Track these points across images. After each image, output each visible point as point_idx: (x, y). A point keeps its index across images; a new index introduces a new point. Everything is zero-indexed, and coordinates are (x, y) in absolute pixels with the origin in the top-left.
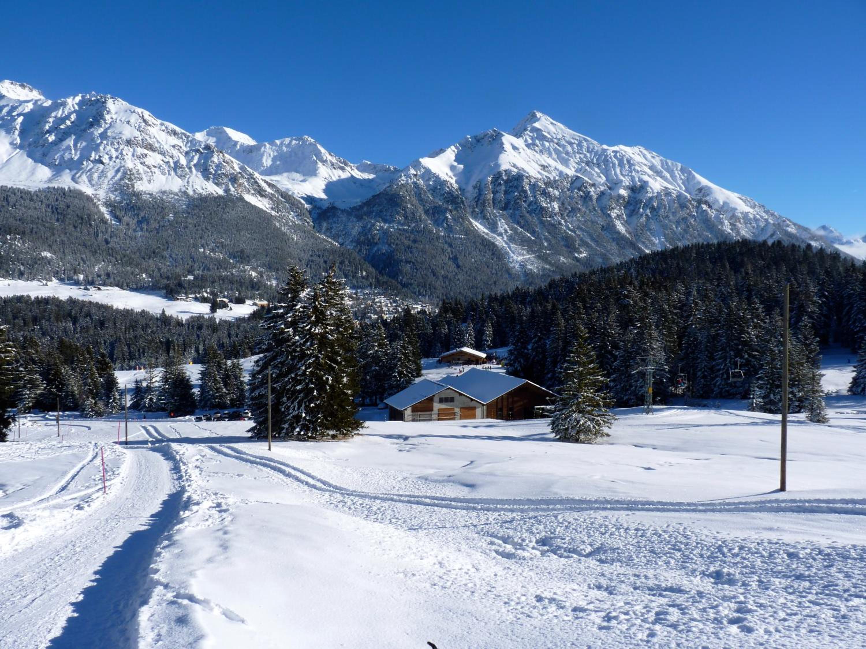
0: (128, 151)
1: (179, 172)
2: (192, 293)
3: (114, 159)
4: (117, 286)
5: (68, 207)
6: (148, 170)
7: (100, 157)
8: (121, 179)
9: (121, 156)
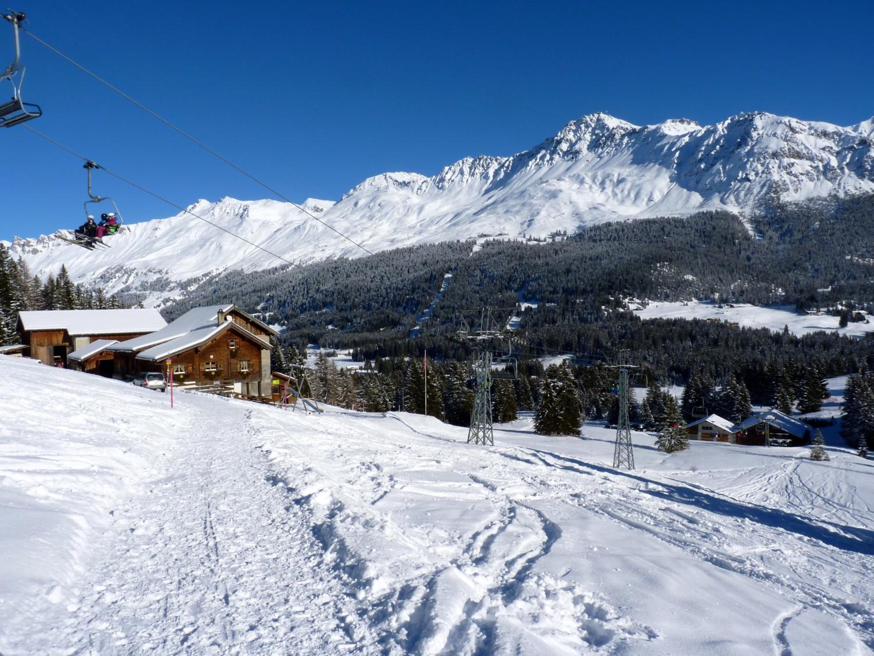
0: (774, 164)
1: (829, 175)
2: (824, 307)
3: (760, 175)
4: (749, 302)
5: (714, 228)
6: (796, 179)
7: (747, 174)
8: (767, 193)
9: (767, 170)
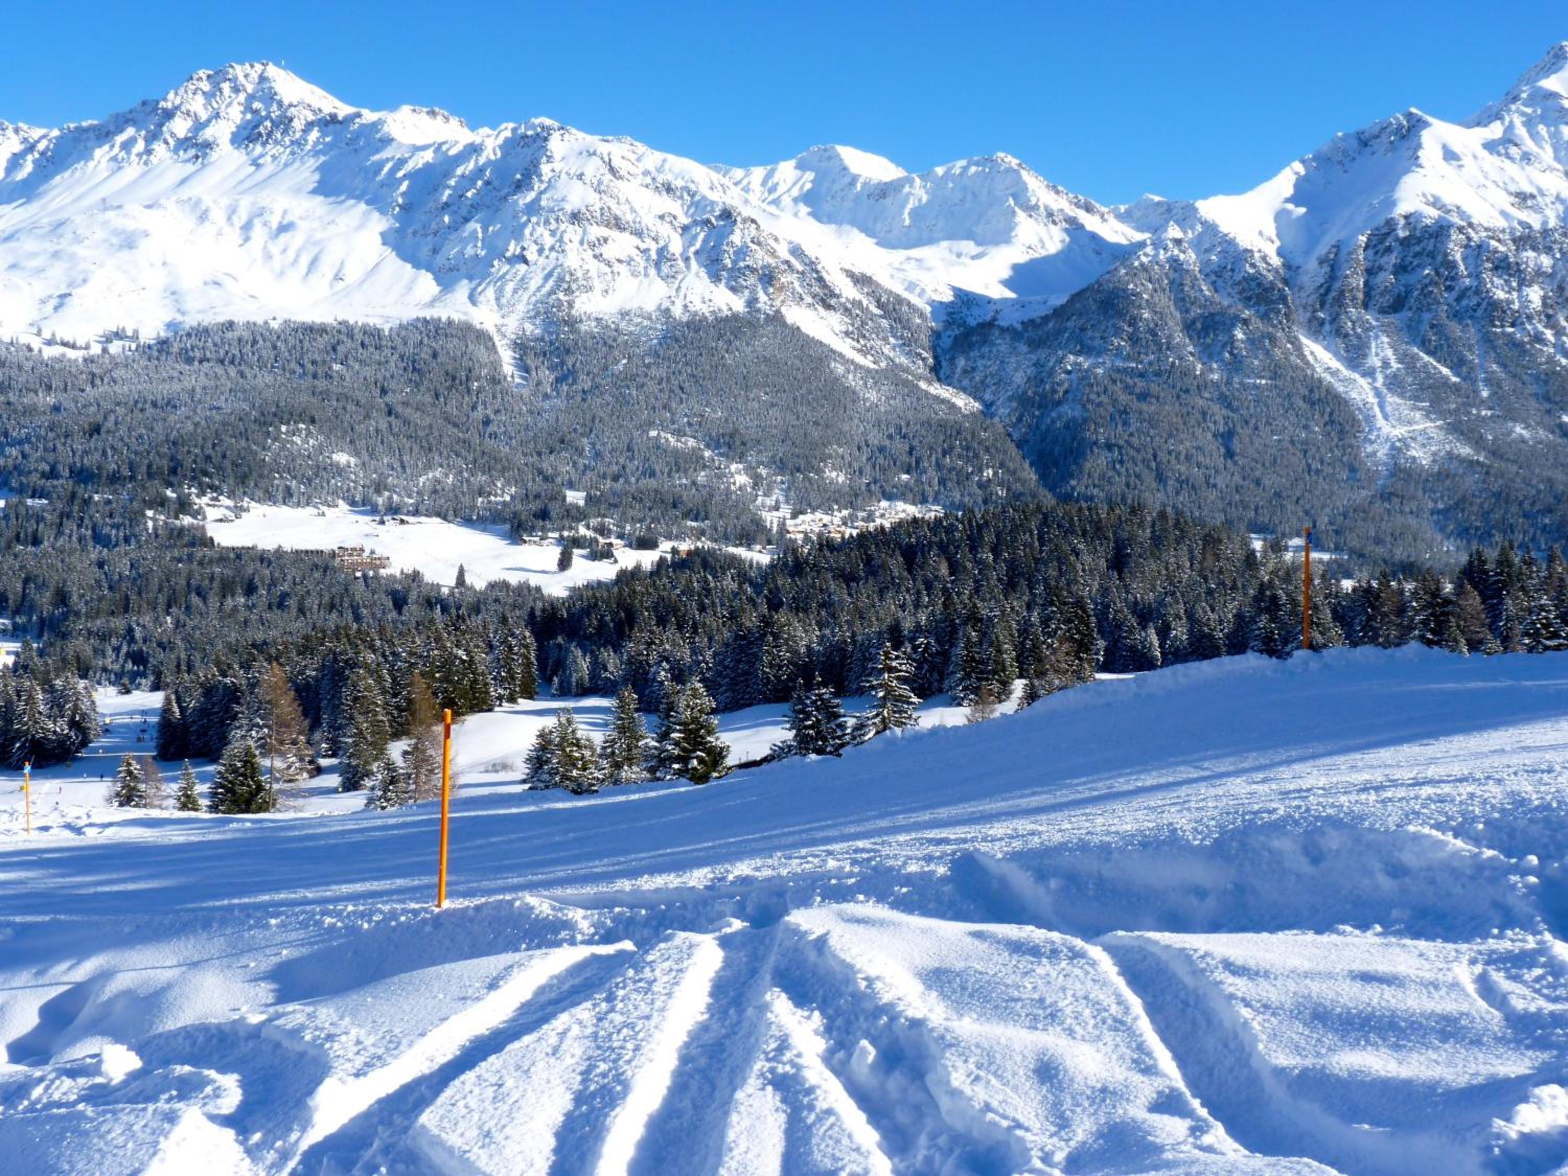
0: (572, 233)
1: (665, 269)
3: (547, 252)
4: (438, 515)
5: (436, 356)
6: (607, 270)
7: (523, 249)
8: (551, 292)
9: (559, 247)
